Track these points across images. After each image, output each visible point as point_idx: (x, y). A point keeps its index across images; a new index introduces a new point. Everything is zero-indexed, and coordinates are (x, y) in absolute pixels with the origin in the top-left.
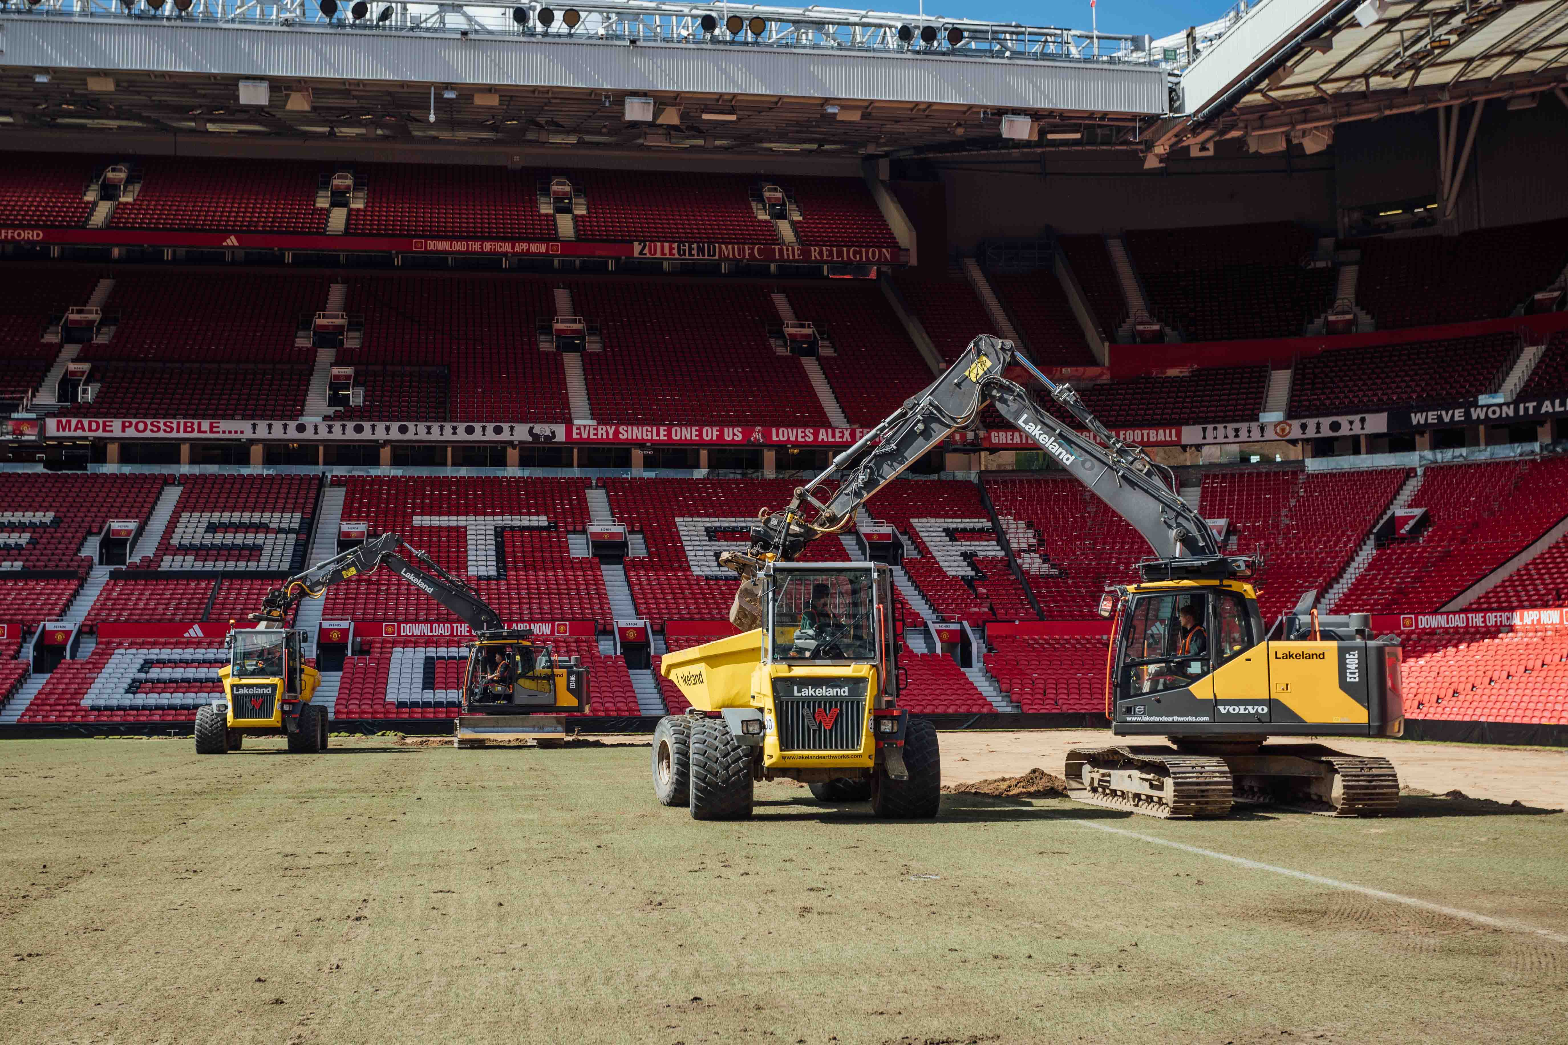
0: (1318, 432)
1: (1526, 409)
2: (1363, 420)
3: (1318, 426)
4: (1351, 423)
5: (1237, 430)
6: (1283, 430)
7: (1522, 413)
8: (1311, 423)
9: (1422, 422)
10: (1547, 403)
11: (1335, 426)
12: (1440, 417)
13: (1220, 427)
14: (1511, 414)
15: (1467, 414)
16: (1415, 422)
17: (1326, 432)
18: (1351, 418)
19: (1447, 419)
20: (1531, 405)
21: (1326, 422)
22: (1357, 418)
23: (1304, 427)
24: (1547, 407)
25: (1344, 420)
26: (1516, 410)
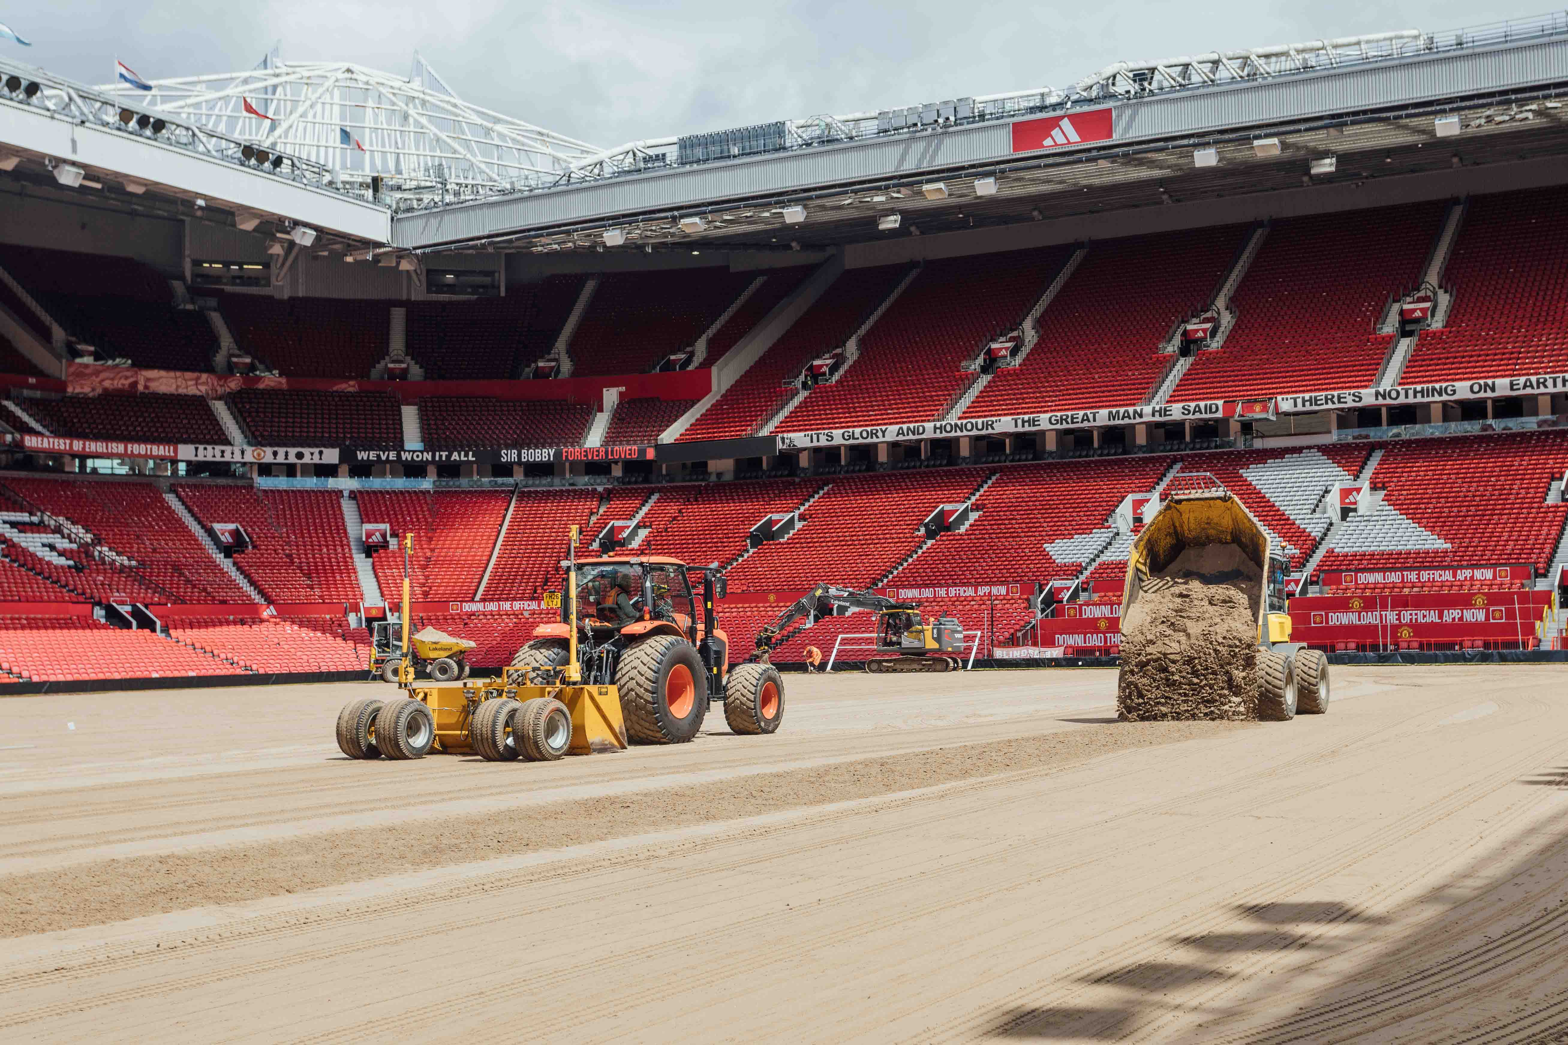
0: (286, 458)
1: (441, 456)
2: (321, 453)
3: (287, 453)
4: (312, 454)
5: (223, 452)
6: (259, 455)
7: (437, 458)
8: (281, 451)
9: (365, 458)
10: (456, 453)
11: (300, 456)
12: (378, 456)
13: (209, 447)
14: (430, 458)
15: (399, 456)
16: (360, 458)
17: (292, 459)
18: (312, 450)
19: (384, 458)
20: (444, 454)
21: (293, 451)
22: (316, 451)
23: (275, 454)
24: (455, 456)
25: (306, 451)
26: (434, 456)
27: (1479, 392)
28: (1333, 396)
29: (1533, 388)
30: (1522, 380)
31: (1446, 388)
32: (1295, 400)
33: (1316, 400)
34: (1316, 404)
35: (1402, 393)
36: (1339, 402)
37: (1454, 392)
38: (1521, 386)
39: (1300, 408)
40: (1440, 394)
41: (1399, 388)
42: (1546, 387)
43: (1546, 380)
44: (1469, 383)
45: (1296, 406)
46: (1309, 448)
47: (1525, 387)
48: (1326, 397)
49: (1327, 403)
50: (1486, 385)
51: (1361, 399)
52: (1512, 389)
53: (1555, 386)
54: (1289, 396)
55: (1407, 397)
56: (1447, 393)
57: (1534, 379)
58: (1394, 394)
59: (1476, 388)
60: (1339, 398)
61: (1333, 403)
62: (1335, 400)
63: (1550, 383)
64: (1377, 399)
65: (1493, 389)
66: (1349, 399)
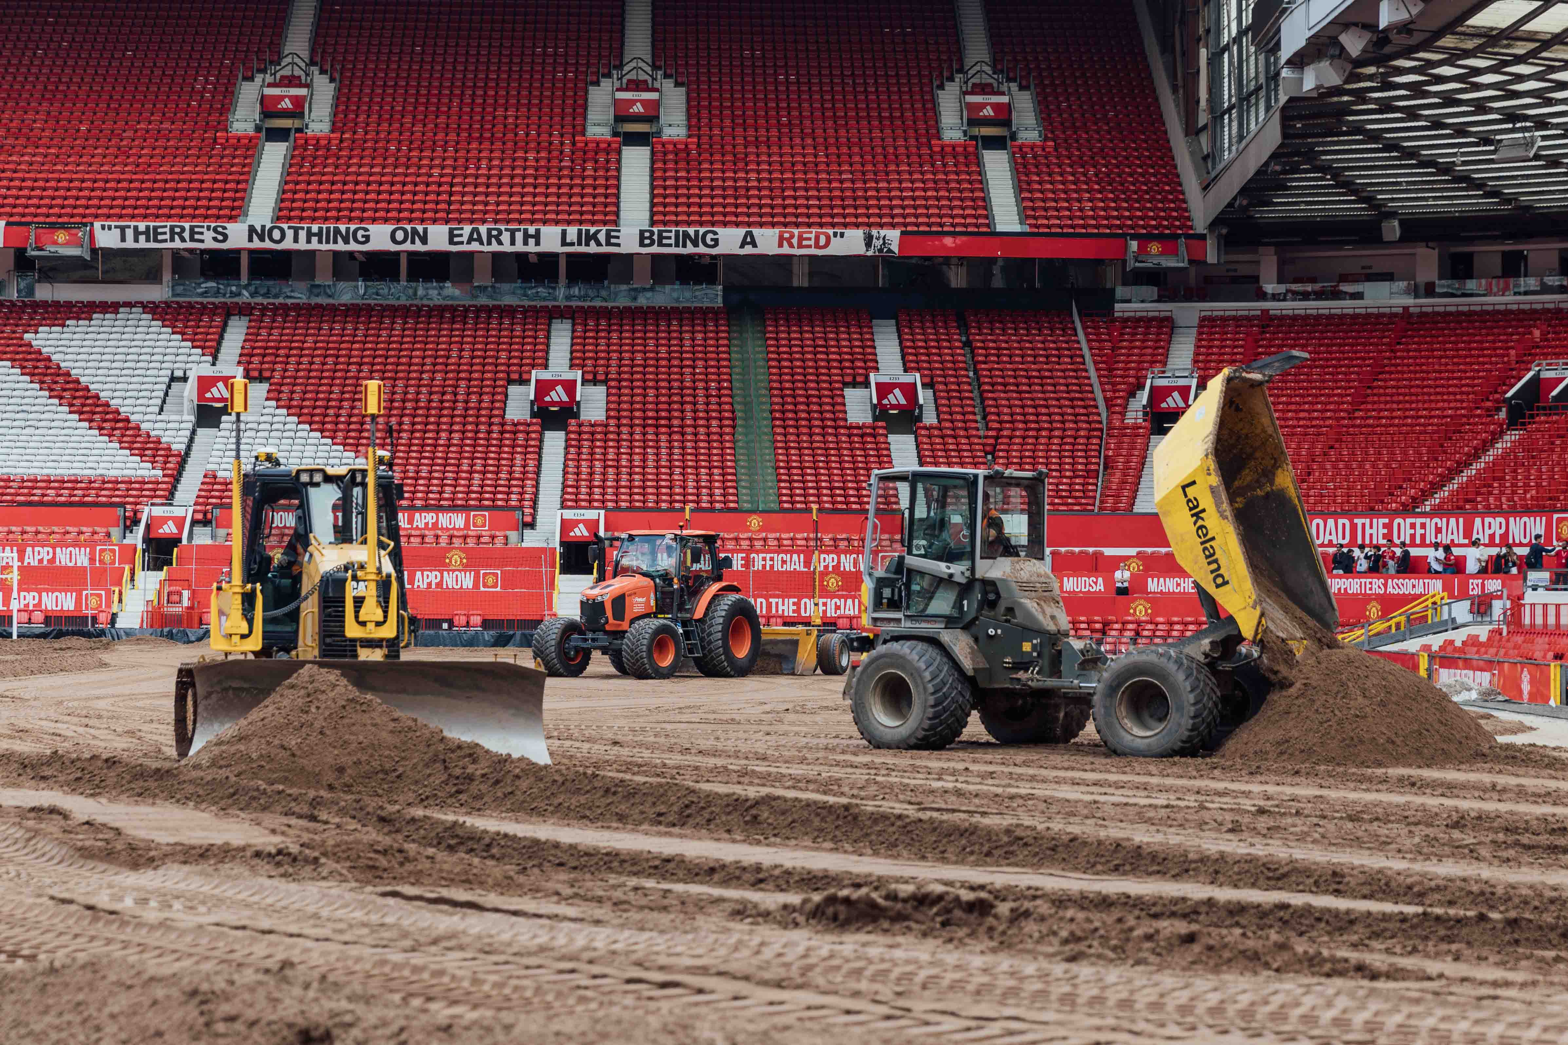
27: (404, 241)
28: (183, 229)
29: (482, 243)
30: (467, 229)
31: (355, 232)
32: (123, 229)
33: (156, 233)
34: (156, 240)
35: (290, 234)
36: (192, 239)
37: (367, 239)
38: (465, 239)
39: (130, 244)
40: (346, 241)
41: (285, 226)
42: (500, 243)
43: (500, 232)
44: (390, 228)
45: (123, 239)
46: (129, 305)
47: (470, 240)
48: (172, 228)
49: (172, 240)
50: (415, 232)
51: (226, 237)
52: (451, 242)
53: (513, 243)
54: (113, 224)
55: (296, 240)
56: (356, 240)
57: (483, 229)
58: (276, 235)
59: (400, 235)
60: (192, 232)
61: (183, 240)
62: (186, 235)
63: (506, 237)
64: (250, 240)
65: (424, 240)
66: (208, 236)
